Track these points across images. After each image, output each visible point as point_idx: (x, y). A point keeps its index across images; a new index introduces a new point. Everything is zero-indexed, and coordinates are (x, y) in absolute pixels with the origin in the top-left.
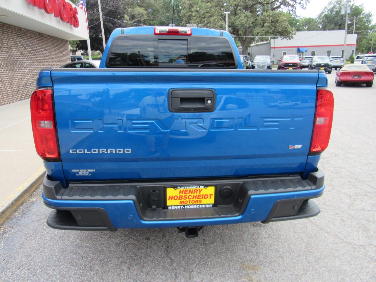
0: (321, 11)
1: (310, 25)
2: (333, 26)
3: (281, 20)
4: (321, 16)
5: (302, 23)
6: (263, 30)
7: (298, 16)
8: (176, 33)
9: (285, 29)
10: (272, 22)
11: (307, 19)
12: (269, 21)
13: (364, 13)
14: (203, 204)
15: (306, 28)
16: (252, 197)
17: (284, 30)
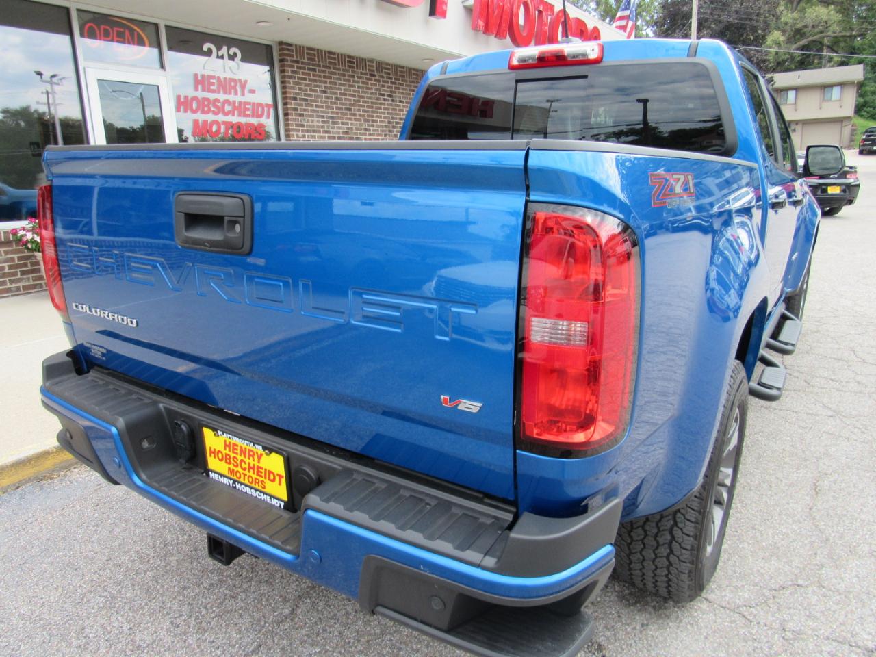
8: (559, 60)
14: (267, 494)
16: (311, 513)
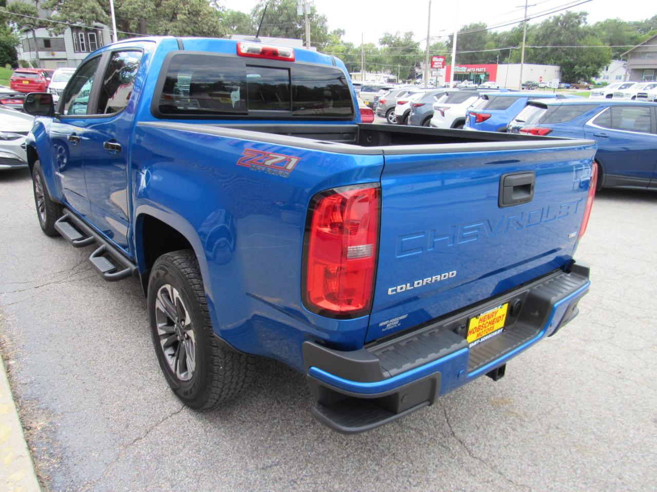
0: (257, 4)
1: (242, 24)
2: (277, 31)
3: (206, 12)
4: (256, 11)
5: (228, 19)
6: (176, 27)
7: (220, 6)
9: (214, 28)
10: (189, 14)
11: (235, 14)
12: (184, 11)
13: (317, 15)
15: (235, 29)
17: (211, 30)
